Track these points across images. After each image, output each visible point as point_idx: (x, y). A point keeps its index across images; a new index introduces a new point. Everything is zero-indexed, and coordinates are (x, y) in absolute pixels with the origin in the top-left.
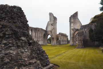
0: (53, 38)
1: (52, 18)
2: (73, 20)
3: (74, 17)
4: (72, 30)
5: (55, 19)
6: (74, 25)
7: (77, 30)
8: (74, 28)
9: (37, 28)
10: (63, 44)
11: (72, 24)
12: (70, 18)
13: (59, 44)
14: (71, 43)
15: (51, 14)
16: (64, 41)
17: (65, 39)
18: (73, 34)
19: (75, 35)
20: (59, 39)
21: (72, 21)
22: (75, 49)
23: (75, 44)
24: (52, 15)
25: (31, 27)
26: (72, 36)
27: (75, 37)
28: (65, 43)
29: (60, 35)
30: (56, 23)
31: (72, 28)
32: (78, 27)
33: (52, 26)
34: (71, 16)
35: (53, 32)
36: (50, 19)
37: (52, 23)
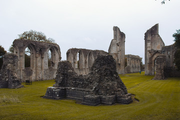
0: (119, 64)
1: (118, 34)
2: (150, 37)
3: (152, 33)
4: (148, 52)
5: (122, 35)
6: (151, 45)
7: (157, 52)
8: (152, 50)
9: (97, 51)
10: (134, 72)
11: (149, 44)
12: (145, 34)
13: (128, 73)
14: (147, 71)
15: (116, 29)
16: (136, 67)
17: (137, 64)
18: (151, 59)
19: (154, 59)
20: (128, 65)
21: (149, 38)
22: (151, 81)
23: (153, 73)
24: (118, 30)
26: (148, 61)
27: (153, 63)
28: (136, 70)
29: (130, 59)
30: (125, 42)
31: (148, 49)
32: (158, 47)
33: (118, 47)
34: (148, 31)
35: (119, 55)
36: (115, 36)
37: (118, 42)
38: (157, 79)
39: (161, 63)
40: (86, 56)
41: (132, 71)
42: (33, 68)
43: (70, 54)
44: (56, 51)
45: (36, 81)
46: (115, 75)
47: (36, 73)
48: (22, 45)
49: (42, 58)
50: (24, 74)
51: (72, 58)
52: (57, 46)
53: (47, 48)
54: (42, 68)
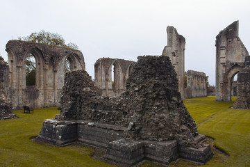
1: (175, 38)
2: (225, 42)
3: (229, 35)
4: (222, 65)
5: (181, 40)
6: (227, 54)
7: (236, 65)
8: (228, 62)
10: (197, 97)
11: (223, 53)
12: (218, 37)
13: (189, 98)
14: (219, 95)
15: (171, 30)
16: (200, 89)
17: (201, 85)
18: (225, 75)
19: (230, 76)
20: (189, 85)
21: (223, 43)
22: (230, 110)
23: (229, 98)
24: (174, 32)
25: (131, 62)
26: (221, 80)
27: (229, 82)
28: (200, 93)
29: (191, 77)
30: (184, 49)
31: (222, 61)
32: (237, 58)
34: (221, 32)
36: (170, 41)
37: (174, 49)
38: (239, 107)
39: (246, 80)
40: (124, 71)
41: (194, 95)
42: (40, 87)
43: (100, 67)
44: (77, 61)
45: (45, 107)
46: (175, 98)
47: (45, 94)
48: (21, 50)
49: (55, 71)
50: (25, 97)
51: (103, 73)
52: (78, 54)
53: (63, 56)
54: (54, 87)
